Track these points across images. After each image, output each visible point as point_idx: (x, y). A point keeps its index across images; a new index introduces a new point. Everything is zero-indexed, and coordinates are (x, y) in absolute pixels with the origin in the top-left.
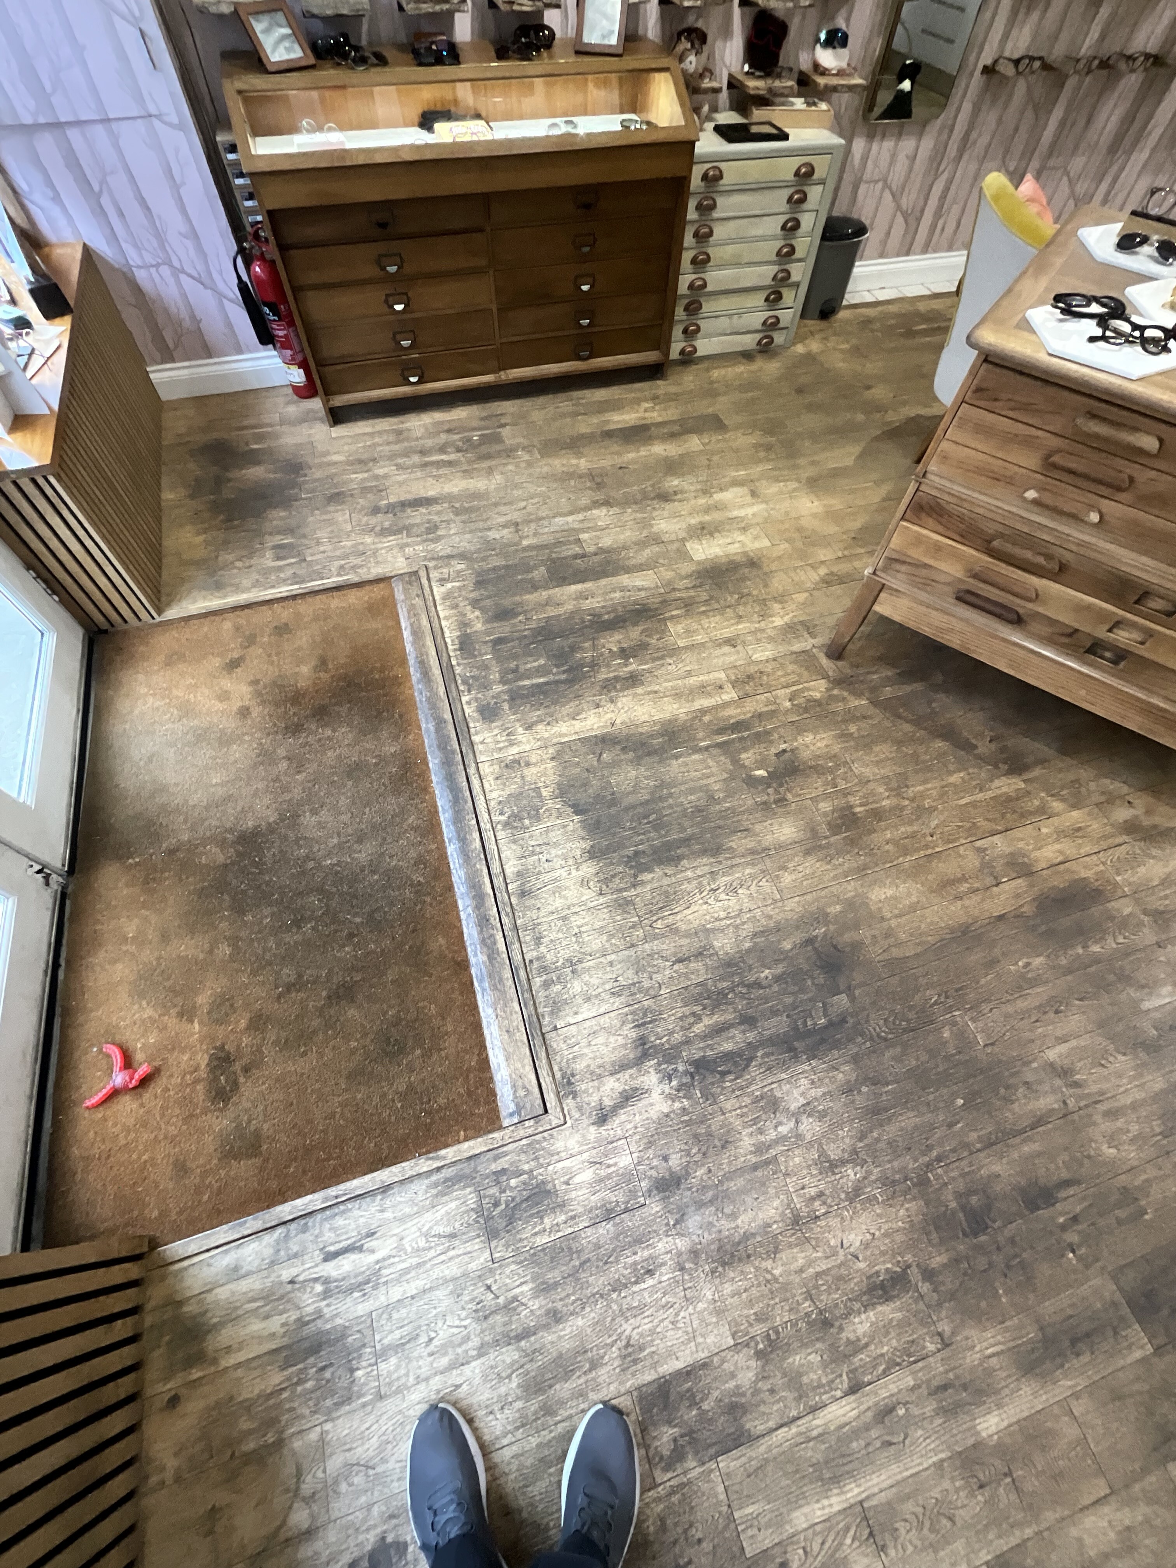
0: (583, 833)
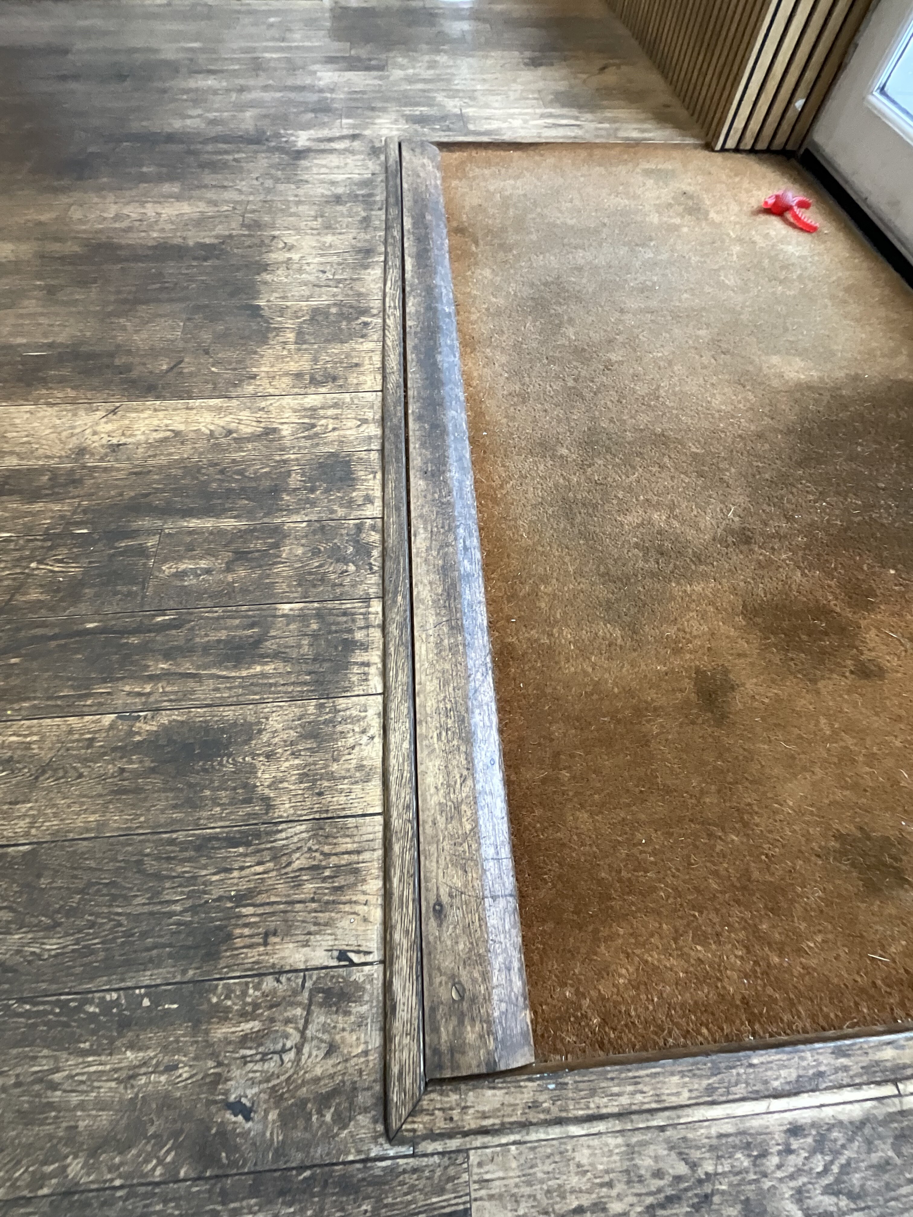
0: (263, 288)
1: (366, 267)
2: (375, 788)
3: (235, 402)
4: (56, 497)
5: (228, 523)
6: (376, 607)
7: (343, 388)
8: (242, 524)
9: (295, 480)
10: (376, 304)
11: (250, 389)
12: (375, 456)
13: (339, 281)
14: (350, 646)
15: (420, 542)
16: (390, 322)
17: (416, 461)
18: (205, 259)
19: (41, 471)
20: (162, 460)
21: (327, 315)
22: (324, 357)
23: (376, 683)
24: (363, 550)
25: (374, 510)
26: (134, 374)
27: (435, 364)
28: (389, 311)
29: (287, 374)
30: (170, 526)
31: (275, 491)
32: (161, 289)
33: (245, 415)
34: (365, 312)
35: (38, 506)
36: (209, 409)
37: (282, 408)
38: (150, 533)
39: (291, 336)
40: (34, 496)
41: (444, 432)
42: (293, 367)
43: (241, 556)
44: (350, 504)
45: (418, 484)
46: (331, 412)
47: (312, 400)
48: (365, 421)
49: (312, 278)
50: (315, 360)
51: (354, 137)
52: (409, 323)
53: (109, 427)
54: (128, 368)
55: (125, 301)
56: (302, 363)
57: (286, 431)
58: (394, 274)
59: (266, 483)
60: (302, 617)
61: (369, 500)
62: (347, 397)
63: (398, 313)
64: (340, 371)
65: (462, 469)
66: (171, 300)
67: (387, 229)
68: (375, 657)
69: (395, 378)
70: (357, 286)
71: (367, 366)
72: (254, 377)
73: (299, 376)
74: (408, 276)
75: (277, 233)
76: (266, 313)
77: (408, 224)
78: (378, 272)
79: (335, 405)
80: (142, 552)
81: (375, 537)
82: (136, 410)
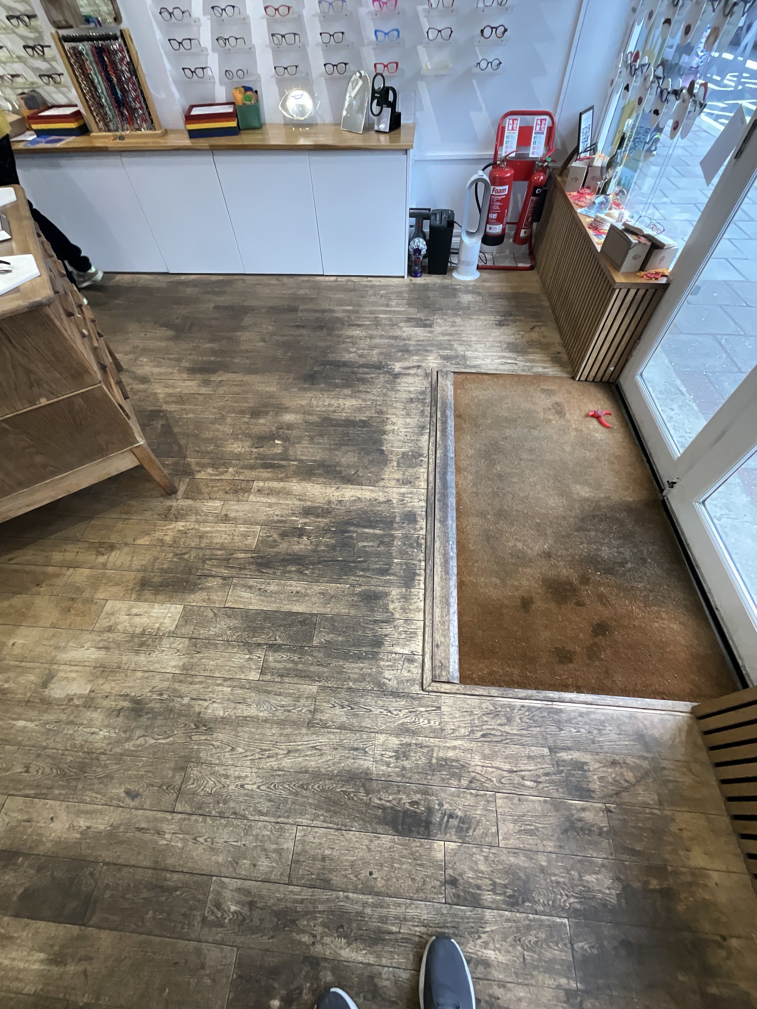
0: (385, 442)
1: (422, 435)
2: (422, 614)
3: (377, 489)
4: (323, 517)
5: (377, 532)
6: (423, 563)
7: (414, 487)
8: (381, 532)
9: (398, 519)
10: (425, 452)
11: (382, 484)
12: (424, 513)
13: (412, 440)
14: (415, 574)
15: (437, 545)
16: (430, 461)
17: (437, 516)
18: (363, 427)
19: (319, 507)
20: (355, 508)
21: (408, 455)
22: (407, 474)
23: (422, 586)
24: (419, 545)
25: (423, 532)
26: (343, 474)
27: (446, 479)
28: (430, 456)
29: (394, 479)
30: (360, 530)
31: (392, 522)
32: (349, 440)
33: (380, 494)
34: (421, 455)
35: (319, 520)
36: (369, 490)
37: (393, 492)
38: (354, 532)
39: (395, 464)
40: (318, 516)
41: (447, 507)
42: (396, 476)
43: (382, 543)
44: (415, 529)
45: (438, 525)
46: (409, 495)
47: (403, 490)
48: (421, 500)
49: (402, 438)
50: (404, 474)
51: (419, 367)
52: (437, 461)
53: (337, 494)
54: (341, 472)
55: (337, 444)
56: (398, 475)
57: (395, 501)
58: (433, 439)
59: (388, 520)
60: (401, 564)
61: (421, 528)
62: (415, 490)
63: (434, 457)
64: (412, 480)
65: (452, 520)
66: (353, 445)
67: (431, 417)
68: (422, 578)
69: (431, 485)
70: (419, 443)
71: (422, 479)
72: (383, 479)
73: (398, 480)
74: (438, 440)
75: (389, 416)
76: (386, 453)
77: (439, 416)
78: (426, 437)
79: (411, 493)
80: (352, 537)
81: (423, 541)
82: (345, 488)
